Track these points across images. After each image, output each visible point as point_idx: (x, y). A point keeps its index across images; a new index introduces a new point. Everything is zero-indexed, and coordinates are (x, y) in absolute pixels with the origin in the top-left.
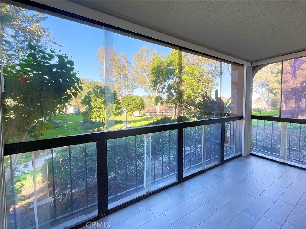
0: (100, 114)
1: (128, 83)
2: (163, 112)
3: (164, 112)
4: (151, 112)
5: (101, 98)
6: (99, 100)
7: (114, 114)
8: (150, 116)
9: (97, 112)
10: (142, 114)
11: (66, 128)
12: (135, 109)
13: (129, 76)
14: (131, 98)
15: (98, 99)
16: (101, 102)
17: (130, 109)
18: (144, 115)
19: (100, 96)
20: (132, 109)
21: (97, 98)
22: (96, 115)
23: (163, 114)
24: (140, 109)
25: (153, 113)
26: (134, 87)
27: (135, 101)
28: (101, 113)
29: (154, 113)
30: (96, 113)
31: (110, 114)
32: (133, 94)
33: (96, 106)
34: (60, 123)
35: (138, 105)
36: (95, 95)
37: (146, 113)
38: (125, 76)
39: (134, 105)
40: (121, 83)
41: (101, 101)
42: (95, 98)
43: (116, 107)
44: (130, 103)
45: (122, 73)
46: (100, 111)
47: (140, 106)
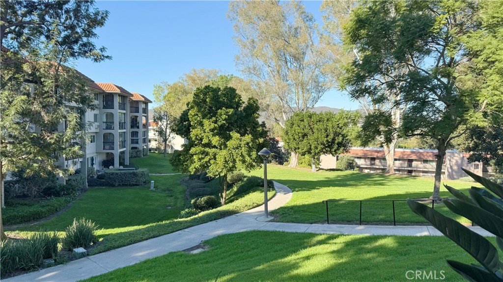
0: (209, 161)
1: (305, 76)
2: (410, 161)
3: (416, 160)
4: (373, 159)
5: (214, 119)
6: (208, 124)
7: (244, 162)
8: (370, 169)
9: (200, 156)
10: (345, 161)
11: (152, 188)
12: (319, 149)
13: (309, 58)
14: (311, 117)
15: (206, 122)
16: (212, 130)
17: (305, 149)
18: (351, 165)
19: (211, 113)
20: (310, 149)
21: (203, 118)
22: (199, 163)
23: (410, 166)
24: (333, 150)
25: (377, 162)
26: (320, 89)
27: (320, 126)
28: (210, 159)
29: (380, 162)
30: (200, 159)
31: (234, 161)
32: (316, 106)
33: (201, 140)
34: (143, 174)
35: (327, 136)
36: (199, 112)
37: (357, 160)
38: (297, 59)
39: (317, 137)
40: (285, 78)
41: (213, 126)
42: (198, 119)
43: (250, 144)
44: (306, 131)
45: (289, 49)
46: (207, 154)
47: (334, 139)
